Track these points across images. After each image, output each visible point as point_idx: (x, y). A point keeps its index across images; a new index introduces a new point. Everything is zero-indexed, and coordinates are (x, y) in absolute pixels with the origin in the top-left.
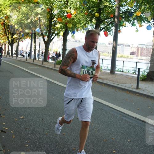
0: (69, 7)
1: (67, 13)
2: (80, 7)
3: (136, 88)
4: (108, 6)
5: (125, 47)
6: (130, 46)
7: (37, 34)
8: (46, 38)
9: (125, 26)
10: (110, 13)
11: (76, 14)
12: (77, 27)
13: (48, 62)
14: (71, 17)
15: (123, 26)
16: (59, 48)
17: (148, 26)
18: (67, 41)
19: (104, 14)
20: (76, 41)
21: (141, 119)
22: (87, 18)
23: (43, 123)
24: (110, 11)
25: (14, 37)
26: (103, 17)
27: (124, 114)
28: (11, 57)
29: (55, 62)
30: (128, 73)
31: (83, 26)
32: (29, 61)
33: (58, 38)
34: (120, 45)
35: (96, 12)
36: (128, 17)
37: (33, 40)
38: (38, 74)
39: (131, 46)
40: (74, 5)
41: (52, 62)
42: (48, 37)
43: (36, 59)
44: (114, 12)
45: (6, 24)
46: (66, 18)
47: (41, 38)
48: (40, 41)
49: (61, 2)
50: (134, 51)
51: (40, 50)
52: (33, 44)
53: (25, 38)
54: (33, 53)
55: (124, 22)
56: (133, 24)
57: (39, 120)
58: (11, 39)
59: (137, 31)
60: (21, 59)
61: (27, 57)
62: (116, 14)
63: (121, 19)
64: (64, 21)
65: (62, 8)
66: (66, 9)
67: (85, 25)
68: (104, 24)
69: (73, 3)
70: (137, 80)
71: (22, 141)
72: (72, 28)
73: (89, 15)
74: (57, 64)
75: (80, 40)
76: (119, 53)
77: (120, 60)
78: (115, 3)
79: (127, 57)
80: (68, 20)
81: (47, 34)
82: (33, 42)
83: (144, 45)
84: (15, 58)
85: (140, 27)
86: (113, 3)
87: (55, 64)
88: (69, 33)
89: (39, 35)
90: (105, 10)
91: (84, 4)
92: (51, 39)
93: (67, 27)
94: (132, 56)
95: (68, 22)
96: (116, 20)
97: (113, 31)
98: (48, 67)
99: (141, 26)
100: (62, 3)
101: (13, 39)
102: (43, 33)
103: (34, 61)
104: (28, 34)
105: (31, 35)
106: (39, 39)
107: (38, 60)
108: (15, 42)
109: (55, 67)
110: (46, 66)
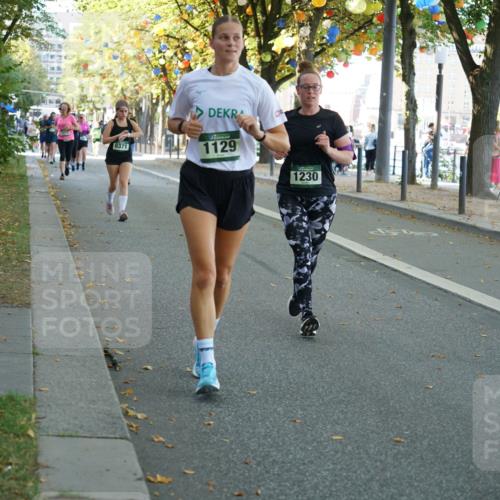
7: (417, 22)
8: (478, 46)
13: (495, 198)
32: (373, 191)
37: (398, 58)
38: (433, 271)
42: (488, 42)
43: (418, 180)
48: (440, 66)
51: (444, 122)
52: (399, 87)
58: (262, 62)
61: (364, 172)
81: (486, 19)
89: (433, 30)
101: (273, 57)
102: (461, 16)
103: (407, 195)
104: (366, 22)
105: (379, 31)
106: (432, 50)
107: (428, 188)
108: (287, 74)
110: (485, 224)
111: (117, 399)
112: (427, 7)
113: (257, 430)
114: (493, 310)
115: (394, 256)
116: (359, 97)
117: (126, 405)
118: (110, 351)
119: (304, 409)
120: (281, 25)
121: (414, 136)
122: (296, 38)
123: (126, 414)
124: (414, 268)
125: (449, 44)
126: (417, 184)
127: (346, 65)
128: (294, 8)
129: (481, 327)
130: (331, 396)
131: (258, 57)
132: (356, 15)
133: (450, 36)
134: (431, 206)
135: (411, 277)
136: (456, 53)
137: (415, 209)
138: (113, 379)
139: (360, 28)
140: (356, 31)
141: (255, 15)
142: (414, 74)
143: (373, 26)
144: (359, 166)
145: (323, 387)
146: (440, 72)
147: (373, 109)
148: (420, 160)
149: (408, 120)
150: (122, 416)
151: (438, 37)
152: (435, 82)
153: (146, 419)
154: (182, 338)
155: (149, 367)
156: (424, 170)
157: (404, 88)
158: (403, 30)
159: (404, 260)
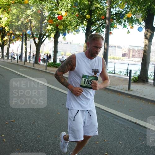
0: (60, 9)
1: (58, 15)
2: (71, 9)
3: (128, 89)
4: (99, 7)
5: (117, 49)
6: (121, 48)
8: (37, 40)
9: (116, 28)
10: (101, 15)
11: (67, 16)
12: (68, 28)
14: (62, 18)
15: (114, 27)
16: (50, 50)
17: (139, 28)
18: (58, 43)
19: (95, 16)
20: (67, 43)
21: (132, 121)
22: (78, 20)
23: (34, 126)
24: (101, 13)
25: (4, 39)
26: (94, 18)
27: (115, 116)
28: (2, 60)
29: (46, 64)
30: (120, 75)
31: (74, 28)
32: (20, 63)
33: (49, 40)
34: (112, 47)
35: (87, 14)
36: (120, 18)
37: (24, 42)
39: (123, 47)
40: (65, 7)
41: (43, 64)
42: (38, 39)
43: (27, 61)
44: (105, 14)
46: (57, 20)
47: (32, 40)
48: (31, 43)
49: (52, 3)
50: (126, 53)
51: (31, 52)
53: (16, 41)
54: (24, 56)
55: (115, 23)
56: (124, 26)
57: (31, 123)
58: (2, 42)
59: (128, 32)
60: (12, 61)
61: (18, 60)
62: (107, 15)
63: (112, 21)
64: (54, 23)
65: (53, 10)
66: (57, 10)
67: (76, 26)
68: (95, 26)
69: (63, 5)
70: (128, 82)
71: (13, 145)
72: (63, 30)
73: (80, 17)
74: (48, 66)
75: (71, 42)
76: (111, 55)
77: (111, 62)
78: (107, 5)
79: (119, 59)
80: (59, 22)
81: (38, 36)
82: (24, 44)
83: (136, 46)
84: (6, 61)
85: (131, 29)
86: (104, 5)
87: (46, 66)
88: (60, 35)
89: (30, 37)
90: (96, 11)
91: (75, 6)
92: (43, 41)
93: (58, 29)
94: (123, 57)
95: (59, 24)
96: (107, 21)
97: (105, 33)
98: (39, 69)
99: (132, 27)
100: (52, 5)
102: (34, 35)
103: (25, 64)
104: (19, 36)
105: (21, 37)
106: (29, 41)
107: (28, 63)
108: (6, 44)
109: (46, 69)
110: (38, 68)
122: (8, 38)
128: (7, 33)
132: (17, 35)
134: (29, 66)
137: (26, 66)
140: (17, 37)
142: (27, 44)
144: (18, 59)
147: (20, 49)
148: (27, 58)
149: (26, 51)
152: (30, 46)
158: (25, 37)
159: (24, 74)
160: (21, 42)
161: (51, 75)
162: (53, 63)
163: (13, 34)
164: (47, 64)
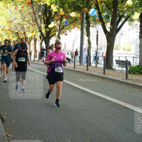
7: (91, 19)
8: (108, 26)
13: (114, 70)
25: (50, 26)
29: (127, 69)
32: (79, 68)
33: (130, 25)
37: (85, 30)
38: (97, 91)
42: (111, 24)
43: (92, 65)
45: (36, 3)
47: (100, 27)
48: (97, 32)
58: (46, 31)
74: (130, 73)
81: (110, 18)
87: (128, 72)
89: (95, 21)
101: (49, 30)
102: (103, 17)
103: (89, 69)
104: (76, 19)
105: (80, 22)
106: (95, 27)
107: (95, 67)
108: (53, 34)
109: (127, 78)
110: (111, 77)
111: (4, 131)
112: (93, 15)
113: (46, 139)
114: (114, 102)
115: (85, 87)
116: (74, 41)
117: (7, 133)
118: (2, 117)
119: (59, 133)
120: (51, 20)
121: (90, 52)
122: (56, 24)
123: (7, 136)
124: (91, 90)
125: (100, 25)
126: (91, 66)
127: (70, 32)
128: (55, 15)
129: (110, 107)
130: (67, 129)
131: (45, 30)
132: (73, 17)
133: (100, 23)
134: (96, 72)
135: (90, 93)
136: (102, 28)
137: (91, 73)
138: (3, 125)
139: (74, 21)
140: (73, 22)
141: (44, 17)
142: (90, 34)
143: (78, 21)
145: (65, 126)
146: (97, 33)
147: (78, 44)
148: (92, 59)
149: (88, 47)
150: (6, 136)
151: (97, 23)
152: (96, 36)
153: (13, 137)
154: (23, 113)
155: (14, 121)
156: (93, 62)
157: (87, 38)
158: (87, 21)
159: (88, 88)
160: (80, 31)
161: (136, 88)
162: (138, 66)
163: (65, 16)
164: (129, 69)
